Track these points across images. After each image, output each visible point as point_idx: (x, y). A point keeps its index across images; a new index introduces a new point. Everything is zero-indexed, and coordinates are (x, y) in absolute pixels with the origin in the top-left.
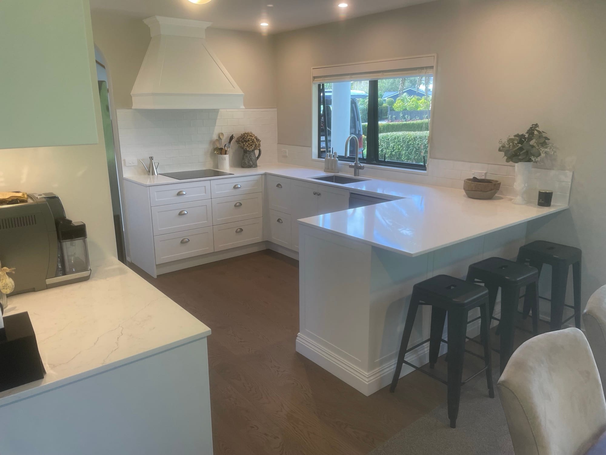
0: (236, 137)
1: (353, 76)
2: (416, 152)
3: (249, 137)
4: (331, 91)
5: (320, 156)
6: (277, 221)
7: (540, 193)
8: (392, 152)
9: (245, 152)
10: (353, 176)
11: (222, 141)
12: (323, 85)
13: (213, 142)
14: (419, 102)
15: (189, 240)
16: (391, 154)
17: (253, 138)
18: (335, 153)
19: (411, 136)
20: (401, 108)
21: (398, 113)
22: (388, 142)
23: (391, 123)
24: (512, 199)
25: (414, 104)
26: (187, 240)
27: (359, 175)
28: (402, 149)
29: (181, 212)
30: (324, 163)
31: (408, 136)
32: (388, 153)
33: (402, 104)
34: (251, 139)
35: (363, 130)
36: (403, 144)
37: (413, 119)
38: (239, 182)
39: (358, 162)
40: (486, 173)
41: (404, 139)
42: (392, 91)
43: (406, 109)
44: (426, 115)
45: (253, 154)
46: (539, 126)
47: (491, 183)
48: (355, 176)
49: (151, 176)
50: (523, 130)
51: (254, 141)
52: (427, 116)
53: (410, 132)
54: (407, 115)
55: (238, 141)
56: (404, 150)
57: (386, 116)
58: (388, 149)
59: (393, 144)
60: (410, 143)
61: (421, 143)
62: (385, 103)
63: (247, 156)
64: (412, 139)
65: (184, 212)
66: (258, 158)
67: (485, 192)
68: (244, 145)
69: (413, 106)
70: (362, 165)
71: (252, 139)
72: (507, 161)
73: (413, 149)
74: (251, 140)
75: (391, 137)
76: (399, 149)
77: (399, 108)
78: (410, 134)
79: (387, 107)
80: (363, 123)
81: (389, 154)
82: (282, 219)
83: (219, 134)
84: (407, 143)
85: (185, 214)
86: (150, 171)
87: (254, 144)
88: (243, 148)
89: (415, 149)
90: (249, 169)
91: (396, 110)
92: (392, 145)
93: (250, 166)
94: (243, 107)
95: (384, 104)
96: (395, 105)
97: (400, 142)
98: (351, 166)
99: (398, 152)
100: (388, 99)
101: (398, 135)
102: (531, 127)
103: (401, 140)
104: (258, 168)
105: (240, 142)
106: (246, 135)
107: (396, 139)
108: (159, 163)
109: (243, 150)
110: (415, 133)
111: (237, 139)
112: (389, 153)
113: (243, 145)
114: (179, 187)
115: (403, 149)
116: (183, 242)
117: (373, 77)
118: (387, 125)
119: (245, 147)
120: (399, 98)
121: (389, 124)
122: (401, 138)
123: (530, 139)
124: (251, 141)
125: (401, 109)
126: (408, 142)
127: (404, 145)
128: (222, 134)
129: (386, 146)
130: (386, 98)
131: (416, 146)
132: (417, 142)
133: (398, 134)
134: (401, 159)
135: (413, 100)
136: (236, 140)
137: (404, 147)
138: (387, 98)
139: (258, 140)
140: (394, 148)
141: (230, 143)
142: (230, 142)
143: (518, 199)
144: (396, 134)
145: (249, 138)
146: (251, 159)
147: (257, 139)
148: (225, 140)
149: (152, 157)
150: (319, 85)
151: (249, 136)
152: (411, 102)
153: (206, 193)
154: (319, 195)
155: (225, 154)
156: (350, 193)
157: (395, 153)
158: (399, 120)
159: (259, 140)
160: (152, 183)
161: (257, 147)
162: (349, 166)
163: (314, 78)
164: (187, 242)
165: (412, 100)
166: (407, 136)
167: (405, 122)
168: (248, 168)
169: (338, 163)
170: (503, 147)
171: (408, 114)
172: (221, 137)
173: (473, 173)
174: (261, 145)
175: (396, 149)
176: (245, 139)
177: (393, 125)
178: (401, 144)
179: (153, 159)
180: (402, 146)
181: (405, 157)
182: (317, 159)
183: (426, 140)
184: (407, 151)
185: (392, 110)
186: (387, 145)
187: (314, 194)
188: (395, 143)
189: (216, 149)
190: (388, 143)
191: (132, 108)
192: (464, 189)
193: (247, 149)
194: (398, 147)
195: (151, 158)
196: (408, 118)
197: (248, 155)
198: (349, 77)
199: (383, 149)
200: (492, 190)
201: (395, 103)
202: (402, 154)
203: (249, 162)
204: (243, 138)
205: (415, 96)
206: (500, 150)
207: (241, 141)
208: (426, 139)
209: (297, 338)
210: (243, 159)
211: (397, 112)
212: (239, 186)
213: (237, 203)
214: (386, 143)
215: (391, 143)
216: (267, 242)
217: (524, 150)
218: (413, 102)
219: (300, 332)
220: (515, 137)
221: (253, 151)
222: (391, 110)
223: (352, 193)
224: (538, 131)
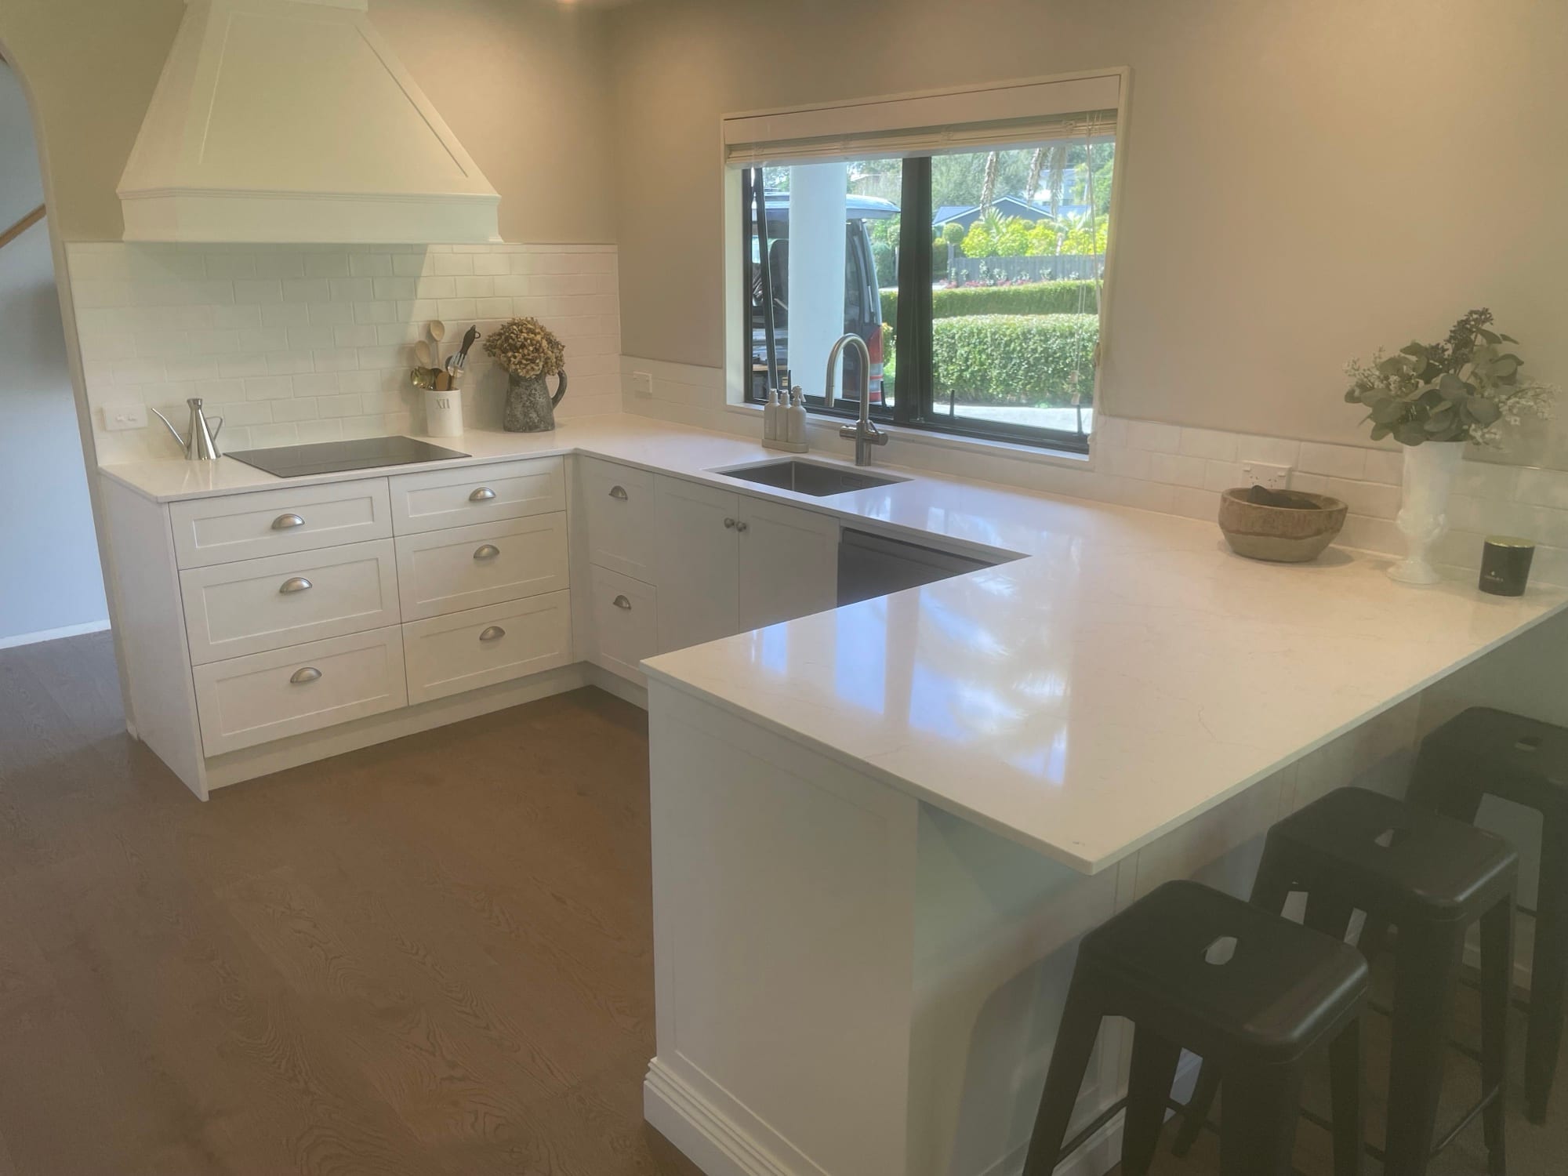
0: (484, 333)
1: (853, 144)
2: (1027, 373)
3: (525, 335)
4: (788, 197)
5: (749, 397)
6: (614, 603)
7: (1489, 548)
8: (962, 371)
9: (515, 381)
10: (852, 465)
11: (437, 346)
12: (759, 172)
13: (409, 351)
14: (1030, 235)
15: (319, 674)
16: (960, 377)
17: (538, 338)
18: (797, 389)
19: (1015, 329)
20: (982, 251)
21: (975, 263)
22: (951, 344)
23: (959, 291)
24: (1390, 564)
25: (1018, 238)
26: (313, 673)
27: (872, 461)
28: (990, 363)
29: (288, 584)
30: (763, 419)
31: (1008, 329)
32: (952, 374)
33: (985, 239)
34: (531, 340)
35: (883, 307)
36: (992, 351)
37: (1014, 279)
38: (491, 482)
39: (869, 421)
40: (1291, 470)
41: (997, 337)
42: (958, 203)
43: (994, 253)
44: (1047, 269)
45: (538, 388)
46: (1494, 317)
47: (1316, 507)
48: (857, 465)
49: (196, 463)
50: (1436, 333)
51: (540, 346)
52: (1049, 270)
53: (1011, 316)
54: (998, 268)
55: (491, 348)
56: (995, 367)
57: (944, 272)
58: (952, 363)
59: (966, 349)
60: (1012, 346)
61: (1041, 346)
62: (941, 237)
63: (519, 396)
64: (1018, 338)
65: (298, 583)
66: (556, 400)
67: (1296, 538)
68: (510, 361)
69: (1013, 245)
70: (881, 428)
71: (534, 342)
72: (1377, 434)
73: (1020, 365)
74: (532, 345)
75: (961, 329)
76: (982, 364)
77: (977, 250)
78: (1012, 322)
79: (946, 246)
80: (883, 287)
81: (954, 377)
82: (628, 598)
83: (429, 325)
84: (1005, 348)
85: (302, 589)
86: (190, 445)
87: (540, 358)
88: (507, 370)
89: (1026, 364)
90: (528, 435)
91: (970, 254)
92: (962, 351)
93: (530, 427)
94: (500, 240)
95: (937, 240)
96: (966, 242)
97: (985, 344)
98: (845, 434)
99: (979, 370)
100: (948, 226)
101: (980, 326)
102: (1462, 321)
103: (989, 339)
104: (557, 430)
105: (497, 351)
106: (515, 327)
107: (973, 336)
108: (221, 420)
109: (508, 377)
110: (1027, 320)
111: (488, 341)
112: (956, 374)
113: (505, 359)
114: (282, 503)
115: (993, 363)
116: (296, 680)
117: (916, 147)
118: (947, 295)
119: (513, 367)
120: (976, 222)
121: (953, 293)
122: (989, 335)
123: (1458, 361)
124: (531, 348)
125: (983, 253)
126: (1007, 344)
127: (994, 353)
128: (438, 324)
129: (946, 355)
130: (943, 224)
131: (1029, 355)
132: (1031, 343)
133: (980, 321)
134: (988, 391)
135: (1013, 230)
136: (485, 345)
137: (995, 357)
138: (947, 223)
139: (554, 344)
140: (967, 359)
141: (465, 354)
142: (464, 351)
143: (1414, 566)
144: (973, 322)
145: (526, 339)
146: (533, 405)
147: (550, 342)
148: (447, 342)
149: (197, 400)
150: (746, 174)
151: (524, 331)
152: (1008, 235)
153: (373, 520)
154: (743, 528)
155: (448, 390)
156: (841, 527)
157: (972, 373)
158: (977, 281)
159: (558, 344)
160: (202, 489)
161: (554, 365)
162: (838, 432)
163: (731, 148)
164: (311, 679)
165: (1010, 229)
166: (1005, 326)
167: (994, 288)
168: (524, 431)
169: (807, 421)
170: (1363, 387)
171: (1000, 267)
172: (435, 334)
173: (1248, 469)
174: (565, 359)
175: (975, 362)
176: (511, 341)
177: (963, 294)
178: (987, 349)
179: (200, 407)
180: (991, 355)
181: (998, 386)
182: (742, 405)
183: (1056, 340)
184: (1004, 369)
185: (959, 253)
186: (950, 351)
187: (728, 526)
188: (972, 346)
189: (418, 372)
190: (952, 348)
191: (123, 239)
192: (1222, 525)
193: (518, 374)
194: (978, 357)
195: (195, 404)
196: (1000, 276)
197: (522, 390)
198: (837, 145)
199: (938, 362)
200: (1318, 532)
201: (967, 236)
202: (991, 378)
203: (526, 415)
204: (507, 339)
205: (1018, 217)
206: (1351, 397)
207: (500, 349)
208: (1055, 335)
209: (648, 1075)
210: (508, 402)
211: (972, 259)
212: (488, 494)
213: (481, 549)
214: (945, 345)
215: (959, 345)
216: (586, 666)
217: (1445, 400)
218: (1013, 234)
219: (658, 1053)
220: (1404, 353)
221: (540, 377)
222: (956, 255)
223: (847, 529)
224: (1488, 335)
